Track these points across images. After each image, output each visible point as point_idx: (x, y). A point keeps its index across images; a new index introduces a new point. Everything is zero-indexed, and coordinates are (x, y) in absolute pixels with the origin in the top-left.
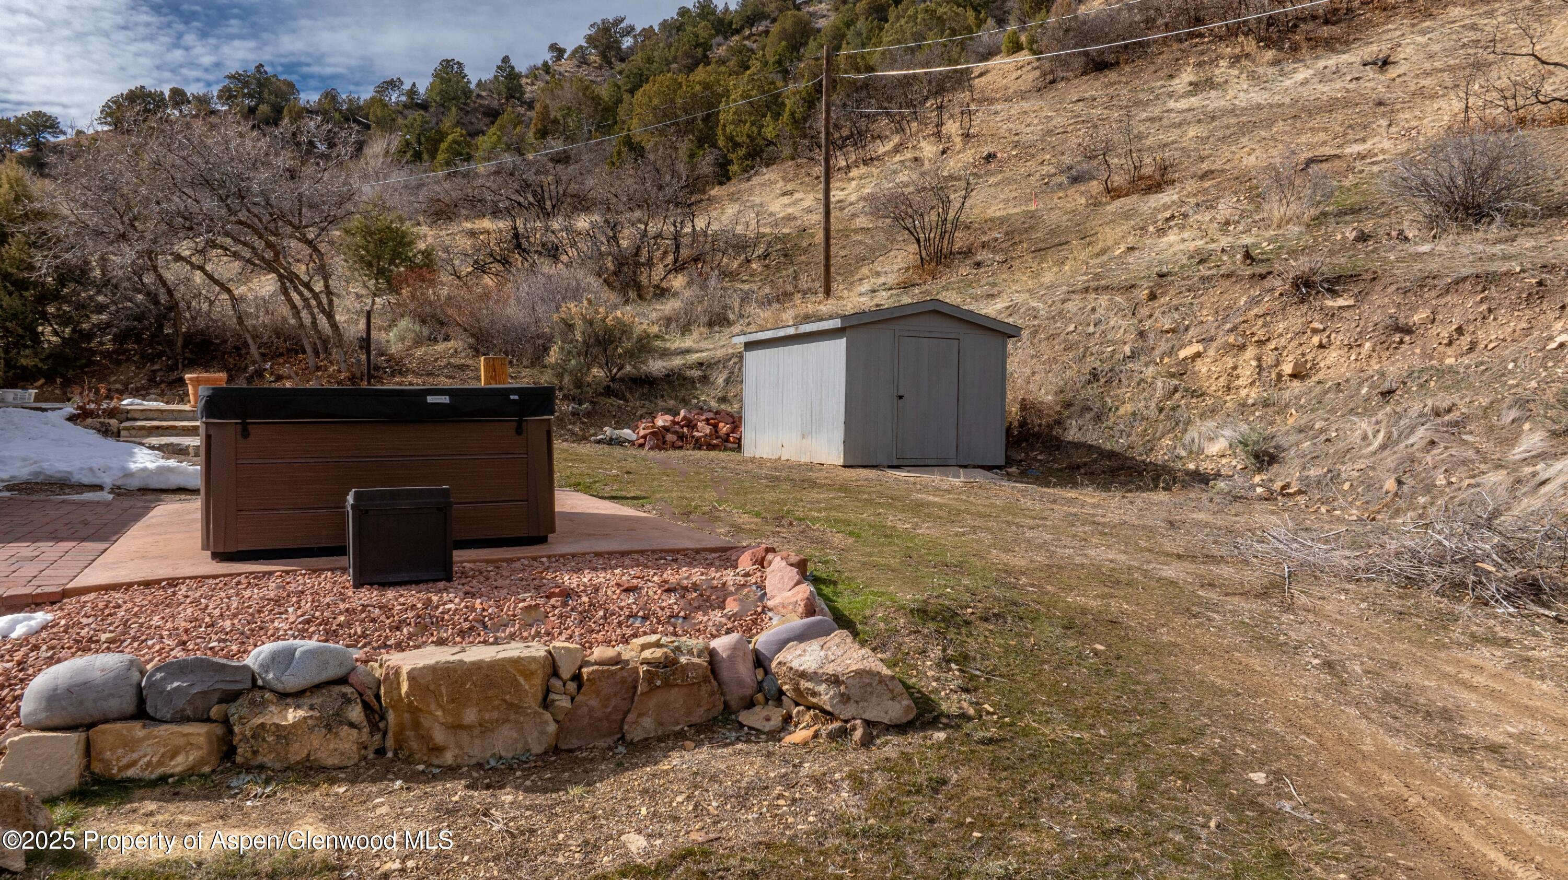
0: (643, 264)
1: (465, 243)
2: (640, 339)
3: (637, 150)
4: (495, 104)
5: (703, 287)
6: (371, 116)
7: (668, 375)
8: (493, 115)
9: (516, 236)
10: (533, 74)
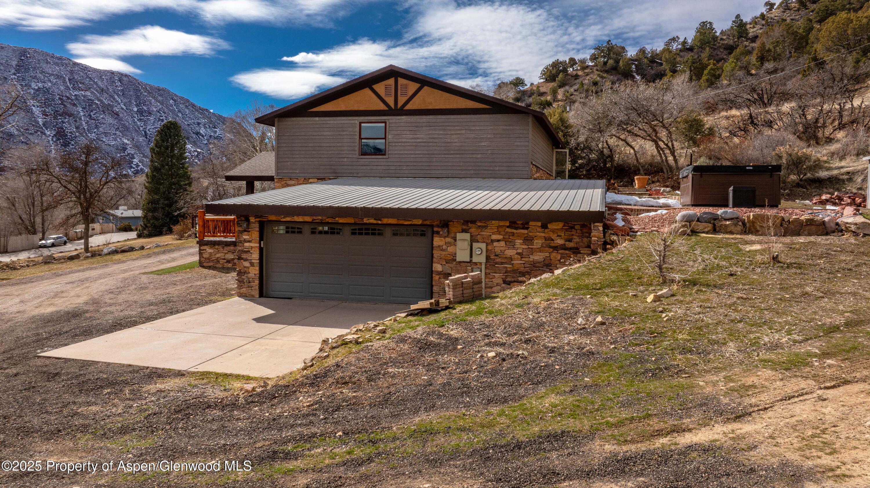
0: (820, 127)
1: (724, 123)
2: (815, 162)
3: (820, 64)
4: (731, 42)
5: (855, 136)
6: (663, 59)
7: (830, 178)
8: (730, 49)
9: (751, 117)
10: (754, 22)
